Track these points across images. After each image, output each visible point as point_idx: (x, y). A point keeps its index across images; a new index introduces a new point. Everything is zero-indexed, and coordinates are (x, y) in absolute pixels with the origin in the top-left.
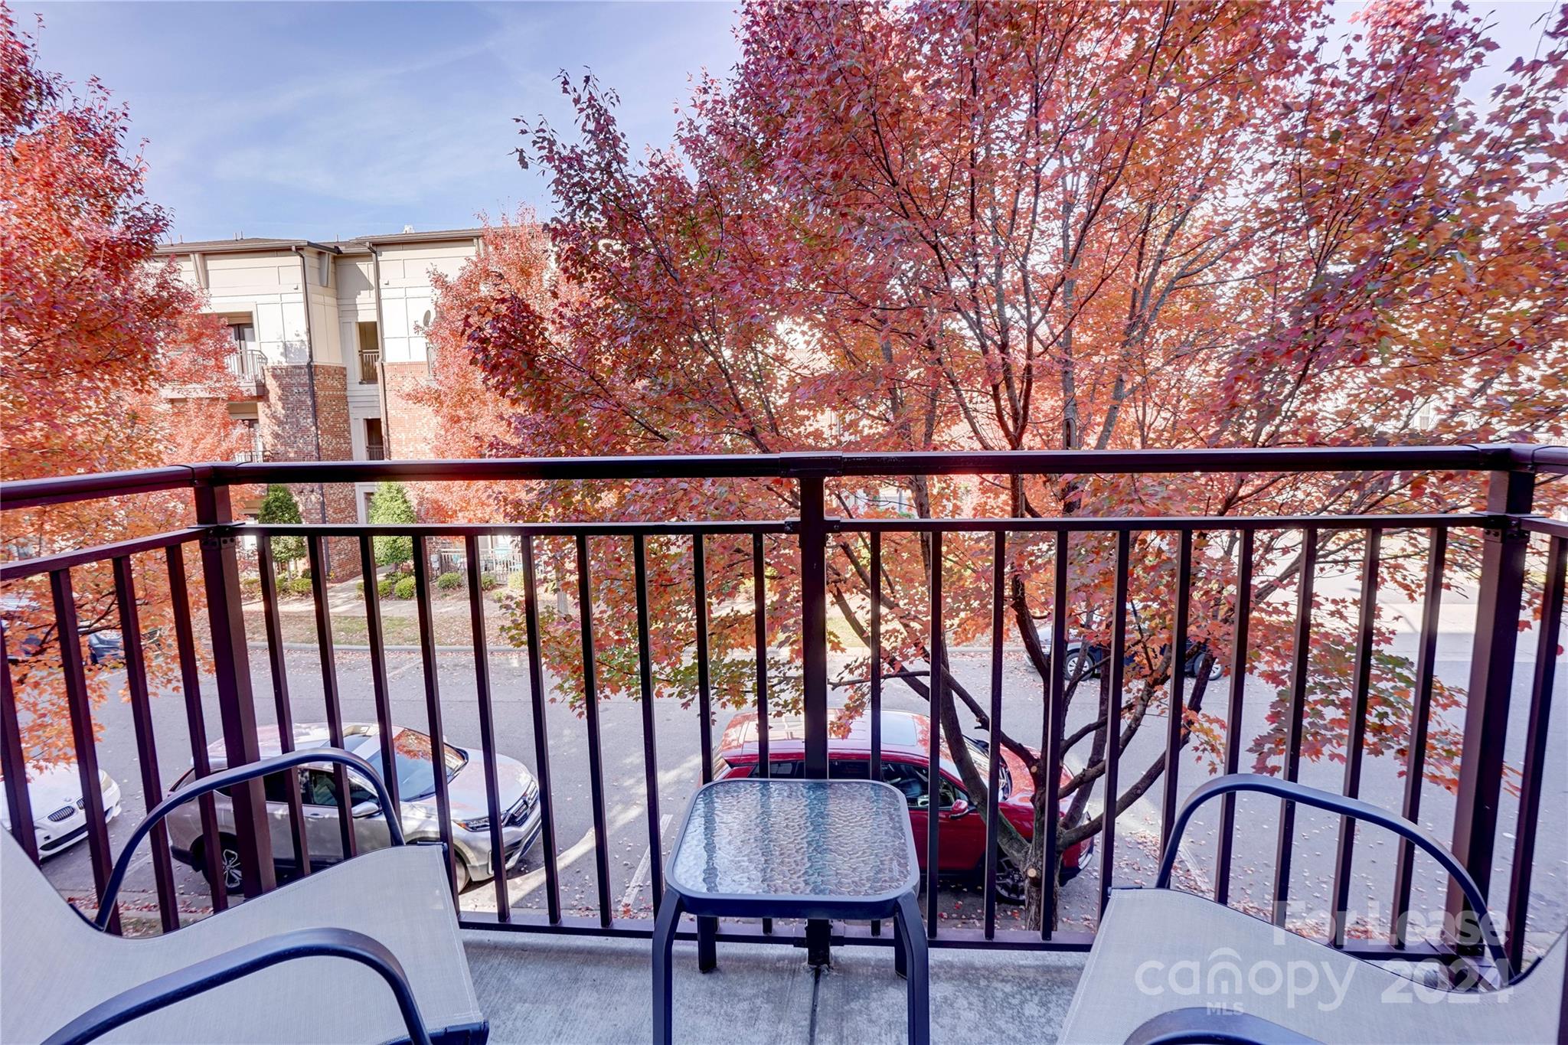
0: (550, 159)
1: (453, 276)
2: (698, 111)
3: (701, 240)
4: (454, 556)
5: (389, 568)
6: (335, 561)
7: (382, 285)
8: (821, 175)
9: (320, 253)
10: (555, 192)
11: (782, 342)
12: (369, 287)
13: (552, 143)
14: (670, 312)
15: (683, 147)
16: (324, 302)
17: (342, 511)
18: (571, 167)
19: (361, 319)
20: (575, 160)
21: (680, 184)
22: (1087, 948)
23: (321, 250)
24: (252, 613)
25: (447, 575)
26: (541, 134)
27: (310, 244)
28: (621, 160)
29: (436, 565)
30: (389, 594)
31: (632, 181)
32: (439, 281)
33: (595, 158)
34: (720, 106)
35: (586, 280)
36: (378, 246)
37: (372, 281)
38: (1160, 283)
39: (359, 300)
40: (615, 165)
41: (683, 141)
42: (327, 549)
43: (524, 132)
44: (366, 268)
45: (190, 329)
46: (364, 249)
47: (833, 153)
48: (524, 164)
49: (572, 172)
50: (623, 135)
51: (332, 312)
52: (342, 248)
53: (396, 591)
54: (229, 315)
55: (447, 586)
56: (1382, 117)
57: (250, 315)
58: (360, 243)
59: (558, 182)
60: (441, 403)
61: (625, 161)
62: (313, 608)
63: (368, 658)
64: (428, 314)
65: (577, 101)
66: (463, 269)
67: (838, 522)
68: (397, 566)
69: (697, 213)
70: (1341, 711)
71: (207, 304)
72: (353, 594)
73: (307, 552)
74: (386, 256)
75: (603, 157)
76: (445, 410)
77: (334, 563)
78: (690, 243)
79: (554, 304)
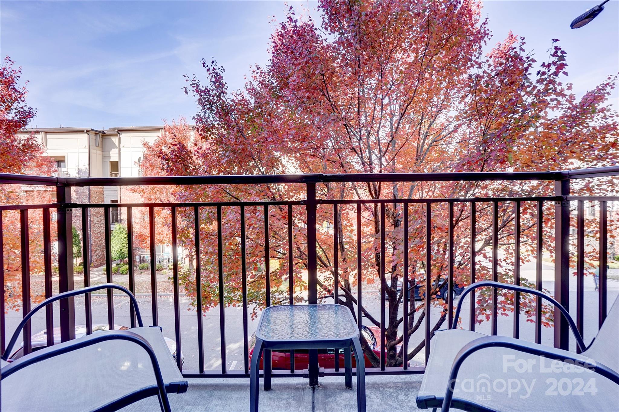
0: (197, 91)
1: (151, 144)
2: (253, 78)
3: (255, 124)
4: (146, 256)
5: (118, 262)
6: (94, 259)
7: (121, 146)
8: (303, 97)
9: (96, 134)
10: (198, 103)
11: (285, 166)
12: (116, 147)
13: (198, 86)
14: (243, 150)
15: (247, 92)
16: (97, 153)
17: (99, 238)
18: (205, 94)
19: (111, 160)
20: (207, 92)
21: (247, 102)
22: (422, 372)
23: (97, 133)
24: (55, 281)
25: (143, 265)
26: (194, 82)
27: (92, 130)
28: (225, 93)
29: (138, 260)
30: (117, 272)
31: (229, 101)
32: (146, 145)
33: (214, 92)
34: (263, 74)
35: (209, 139)
36: (120, 131)
37: (117, 145)
38: (426, 146)
39: (111, 152)
40: (222, 95)
41: (247, 90)
42: (91, 253)
43: (187, 81)
44: (115, 140)
45: (37, 162)
46: (115, 133)
47: (307, 89)
48: (187, 92)
49: (205, 96)
50: (226, 83)
51: (100, 157)
52: (105, 132)
53: (120, 272)
54: (55, 157)
55: (143, 269)
56: (501, 81)
57: (64, 157)
58: (113, 130)
59: (200, 100)
60: (144, 193)
61: (226, 93)
62: (83, 278)
63: (106, 299)
64: (140, 158)
65: (208, 70)
66: (156, 140)
67: (321, 200)
68: (121, 260)
69: (253, 114)
70: (504, 298)
71: (46, 152)
72: (101, 273)
73: (82, 255)
74: (124, 135)
75: (218, 91)
76: (146, 195)
77: (94, 260)
78: (251, 125)
79: (196, 148)
